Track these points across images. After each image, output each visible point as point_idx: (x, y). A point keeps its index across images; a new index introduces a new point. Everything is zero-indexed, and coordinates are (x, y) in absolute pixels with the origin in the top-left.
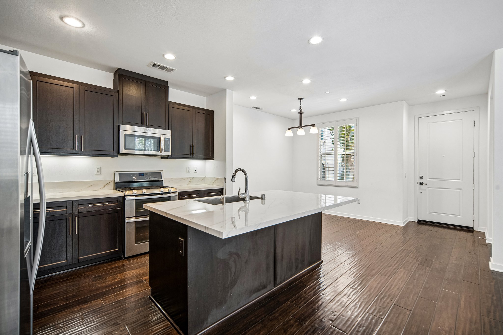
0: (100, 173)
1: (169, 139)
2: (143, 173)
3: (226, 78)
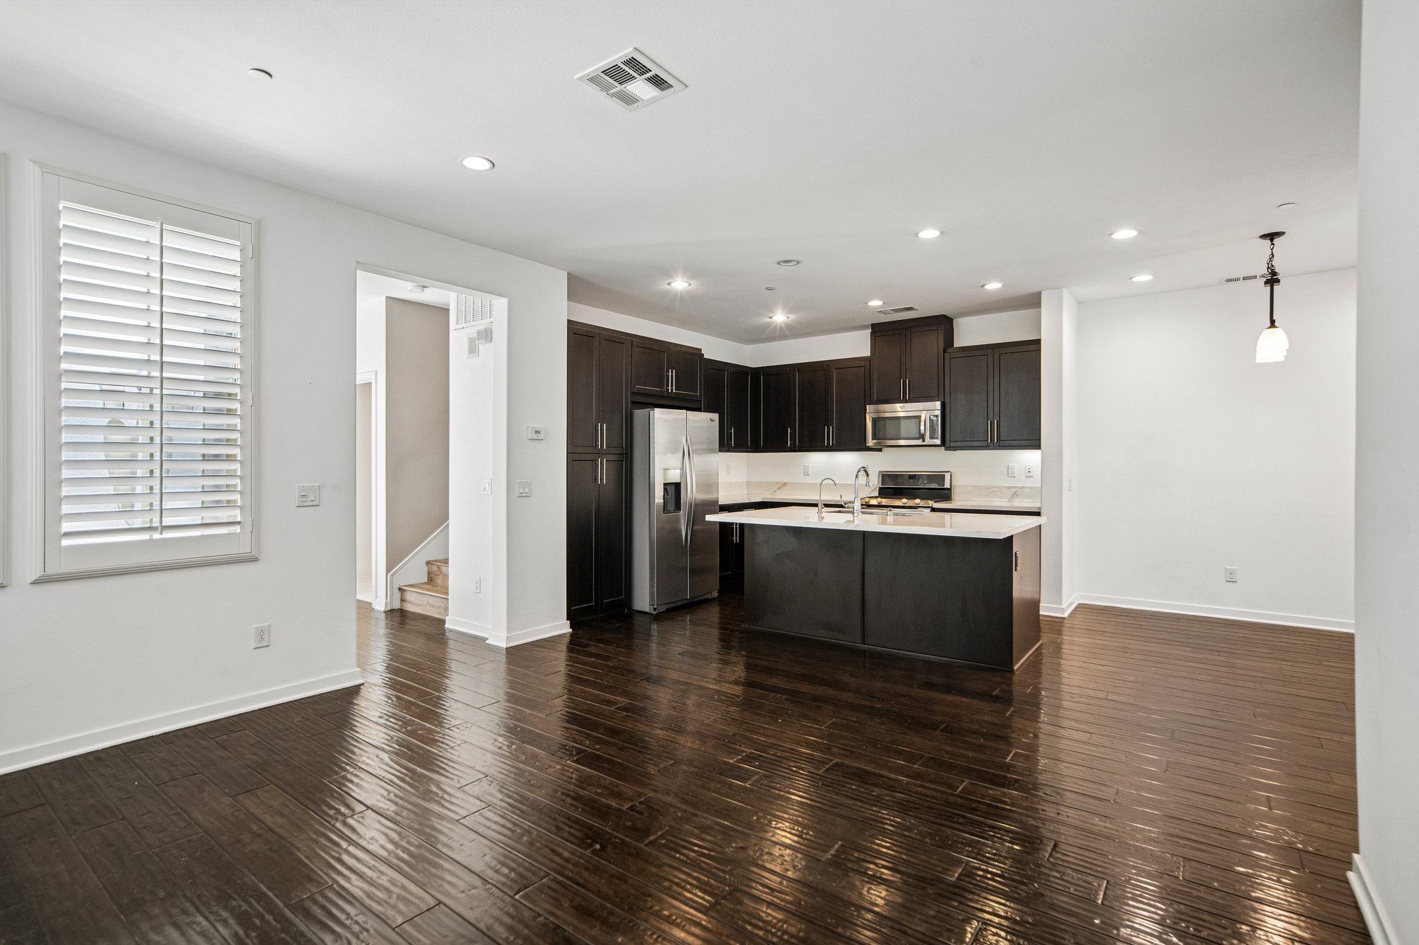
1: (937, 416)
2: (915, 475)
3: (986, 287)
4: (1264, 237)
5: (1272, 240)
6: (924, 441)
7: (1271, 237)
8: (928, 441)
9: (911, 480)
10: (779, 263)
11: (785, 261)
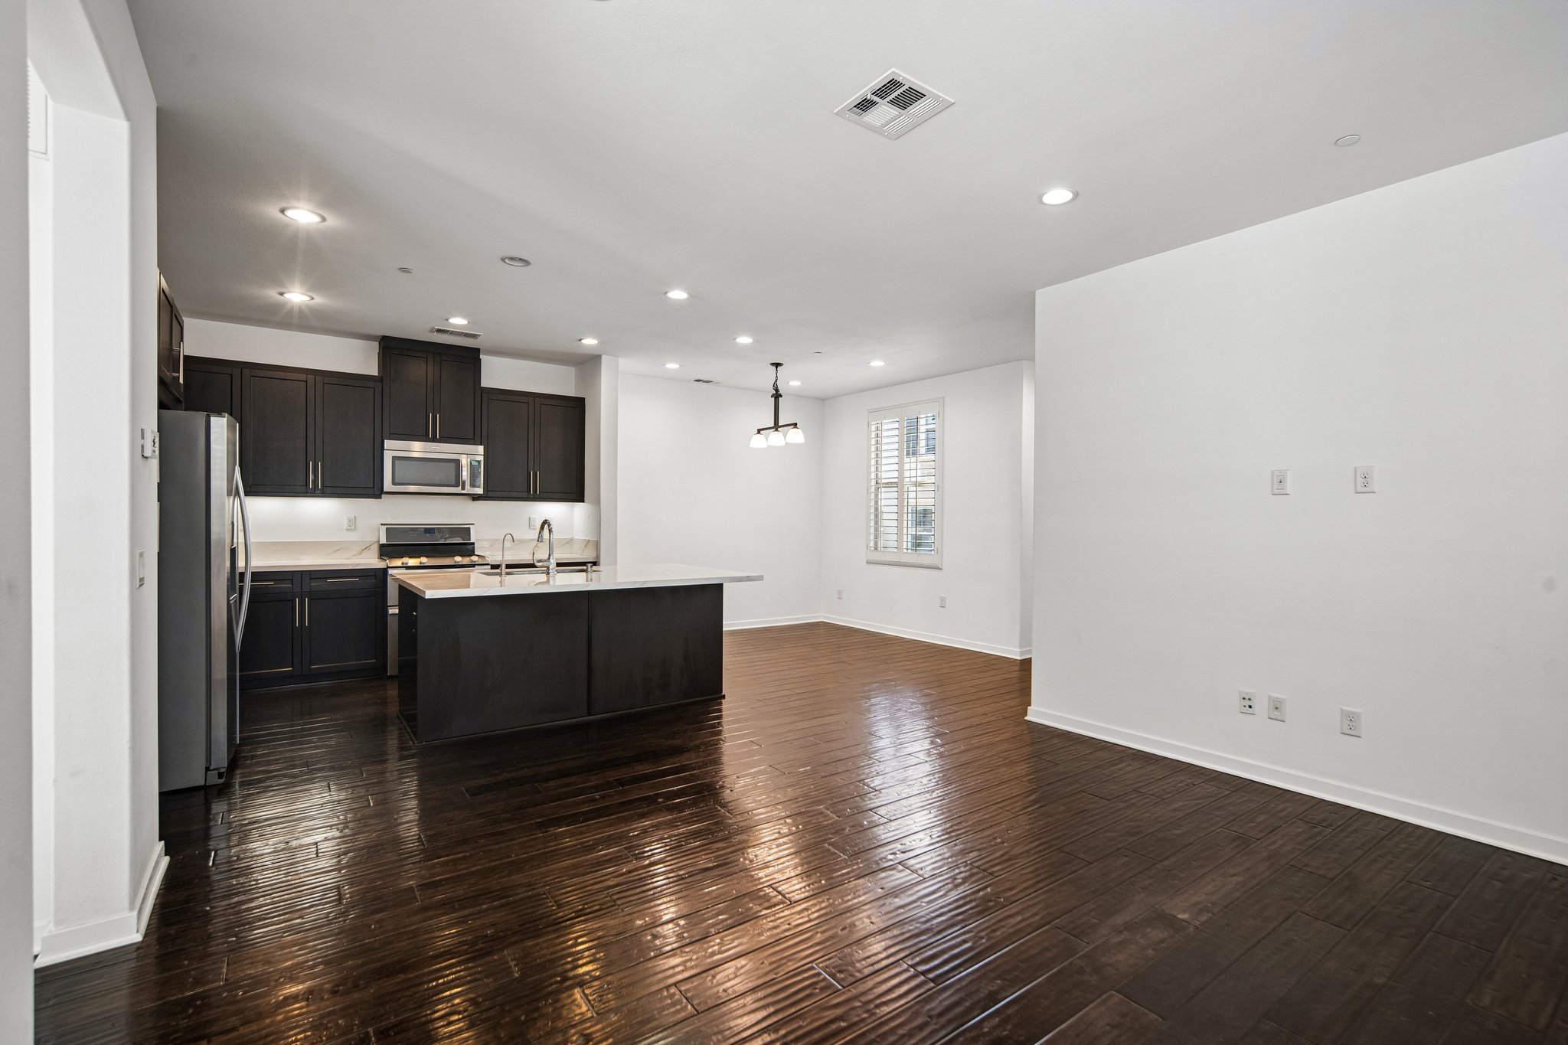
0: (353, 527)
1: (479, 462)
2: (433, 529)
3: (583, 341)
4: (773, 364)
5: (777, 368)
6: (463, 488)
7: (777, 365)
8: (468, 489)
9: (428, 535)
10: (503, 260)
11: (511, 259)
